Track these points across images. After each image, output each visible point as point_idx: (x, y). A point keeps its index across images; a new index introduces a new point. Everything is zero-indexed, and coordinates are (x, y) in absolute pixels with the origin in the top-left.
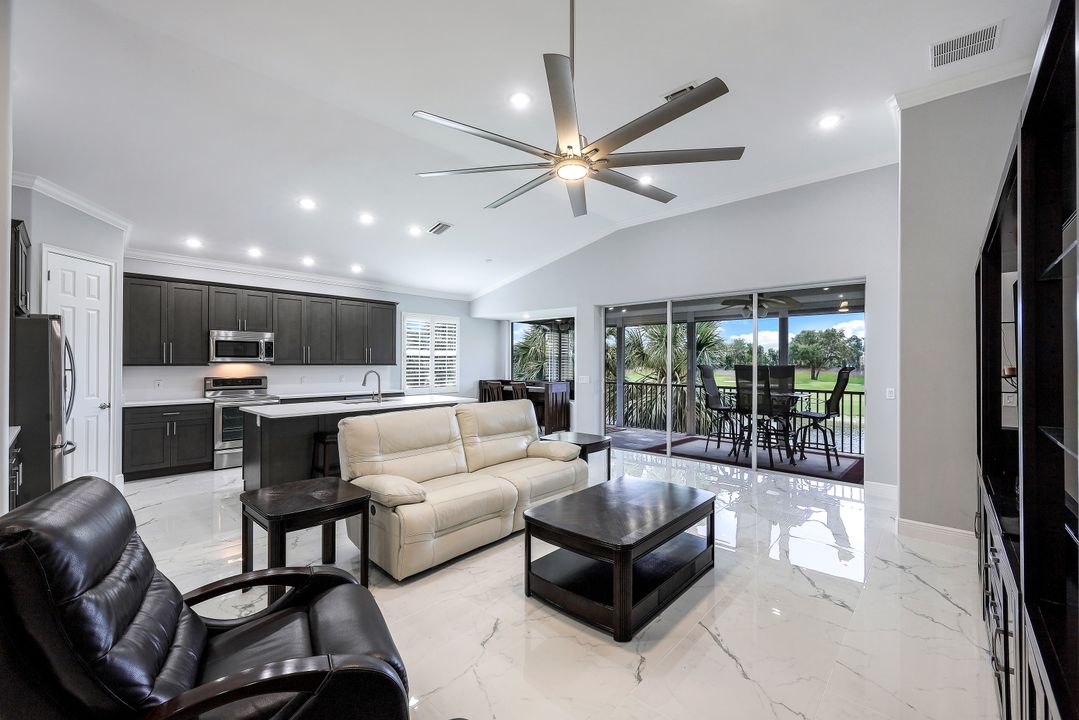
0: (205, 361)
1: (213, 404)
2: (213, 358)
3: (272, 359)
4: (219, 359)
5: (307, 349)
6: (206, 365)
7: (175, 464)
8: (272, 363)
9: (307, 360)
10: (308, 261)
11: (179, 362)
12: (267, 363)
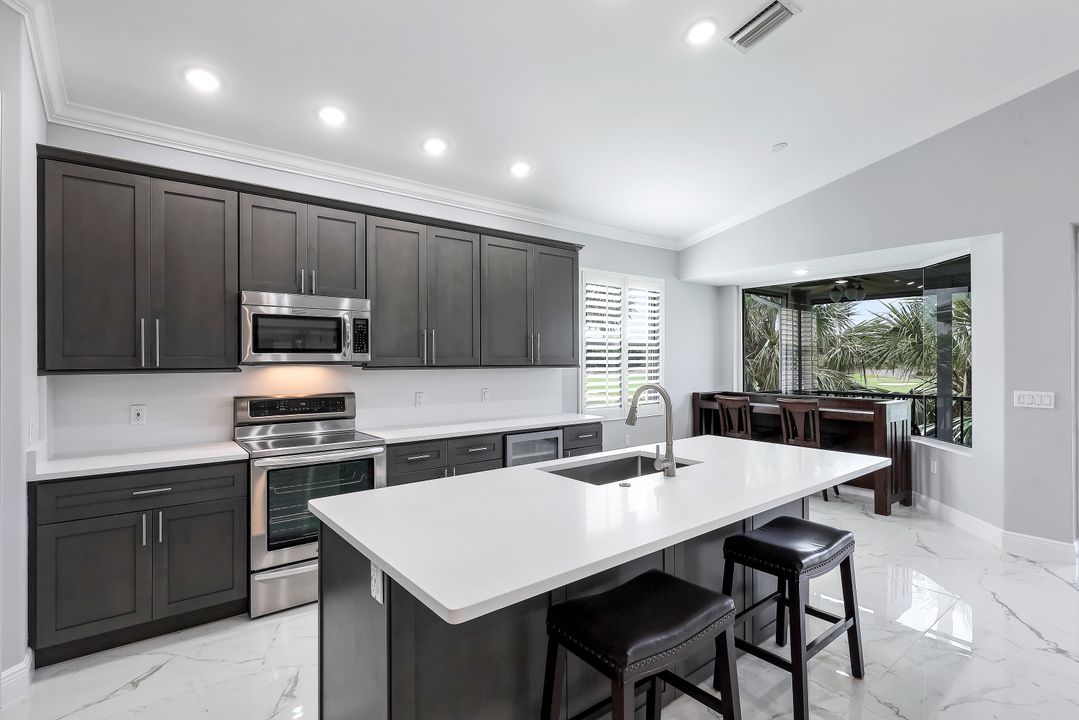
0: (232, 362)
1: (247, 462)
2: (248, 353)
3: (368, 357)
4: (266, 357)
5: (430, 335)
6: (236, 369)
7: (163, 612)
8: (365, 366)
9: (429, 359)
10: (435, 147)
11: (174, 364)
12: (355, 364)
